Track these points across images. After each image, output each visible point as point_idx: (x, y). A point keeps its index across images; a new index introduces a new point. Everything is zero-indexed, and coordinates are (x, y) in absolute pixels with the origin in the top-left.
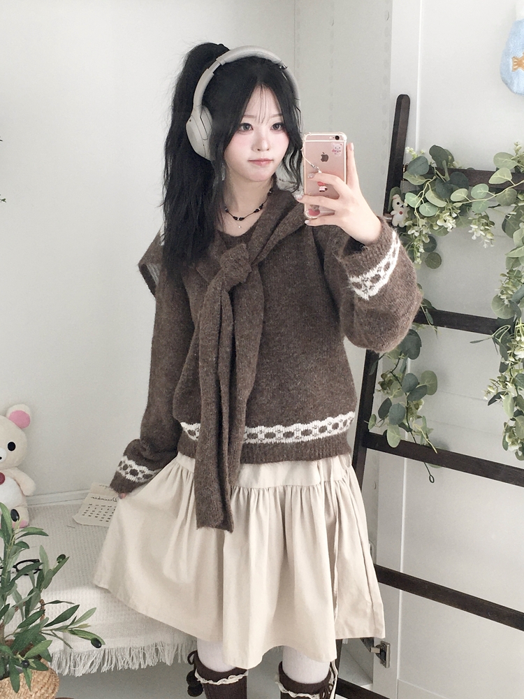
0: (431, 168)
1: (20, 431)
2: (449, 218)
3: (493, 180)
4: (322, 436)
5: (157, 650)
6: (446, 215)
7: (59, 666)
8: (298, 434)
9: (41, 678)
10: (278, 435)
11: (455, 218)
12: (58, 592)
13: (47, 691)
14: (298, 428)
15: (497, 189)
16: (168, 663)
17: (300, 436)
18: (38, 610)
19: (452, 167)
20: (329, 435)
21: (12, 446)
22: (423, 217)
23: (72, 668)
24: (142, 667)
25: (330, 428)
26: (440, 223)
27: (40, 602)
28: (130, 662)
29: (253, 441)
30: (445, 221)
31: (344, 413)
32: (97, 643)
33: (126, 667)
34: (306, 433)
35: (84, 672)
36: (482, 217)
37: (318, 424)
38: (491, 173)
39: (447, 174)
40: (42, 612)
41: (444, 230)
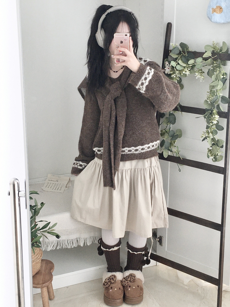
0: (180, 51)
2: (187, 71)
3: (204, 56)
4: (148, 150)
5: (77, 240)
6: (186, 70)
8: (140, 150)
9: (37, 251)
10: (133, 151)
11: (189, 71)
13: (39, 256)
14: (140, 148)
15: (206, 59)
16: (82, 246)
17: (141, 150)
19: (188, 51)
20: (151, 149)
22: (177, 70)
23: (46, 248)
24: (72, 247)
25: (151, 147)
26: (184, 72)
27: (35, 221)
28: (67, 245)
29: (123, 153)
30: (186, 72)
31: (156, 141)
32: (58, 237)
33: (66, 247)
34: (142, 149)
35: (50, 249)
36: (200, 70)
37: (147, 146)
38: (204, 53)
39: (186, 53)
41: (185, 75)
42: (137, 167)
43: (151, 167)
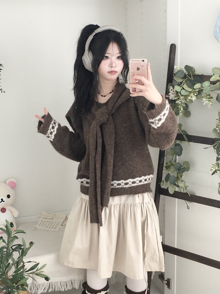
0: (185, 75)
1: (12, 189)
3: (211, 80)
4: (140, 184)
5: (72, 283)
6: (192, 95)
7: (31, 289)
8: (130, 183)
10: (122, 184)
11: (196, 96)
12: (30, 258)
14: (130, 181)
15: (214, 83)
16: (77, 288)
17: (131, 184)
18: (22, 265)
19: (194, 74)
20: (143, 183)
21: (9, 196)
22: (182, 96)
23: (36, 291)
24: (66, 290)
25: (143, 181)
26: (189, 98)
27: (22, 262)
28: (60, 288)
29: (112, 187)
30: (192, 97)
32: (47, 279)
33: (59, 290)
34: (133, 183)
35: (41, 292)
36: (207, 95)
37: (139, 179)
38: (211, 76)
39: (192, 77)
40: (24, 266)
41: (191, 101)
42: (126, 203)
43: (143, 203)
